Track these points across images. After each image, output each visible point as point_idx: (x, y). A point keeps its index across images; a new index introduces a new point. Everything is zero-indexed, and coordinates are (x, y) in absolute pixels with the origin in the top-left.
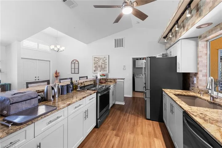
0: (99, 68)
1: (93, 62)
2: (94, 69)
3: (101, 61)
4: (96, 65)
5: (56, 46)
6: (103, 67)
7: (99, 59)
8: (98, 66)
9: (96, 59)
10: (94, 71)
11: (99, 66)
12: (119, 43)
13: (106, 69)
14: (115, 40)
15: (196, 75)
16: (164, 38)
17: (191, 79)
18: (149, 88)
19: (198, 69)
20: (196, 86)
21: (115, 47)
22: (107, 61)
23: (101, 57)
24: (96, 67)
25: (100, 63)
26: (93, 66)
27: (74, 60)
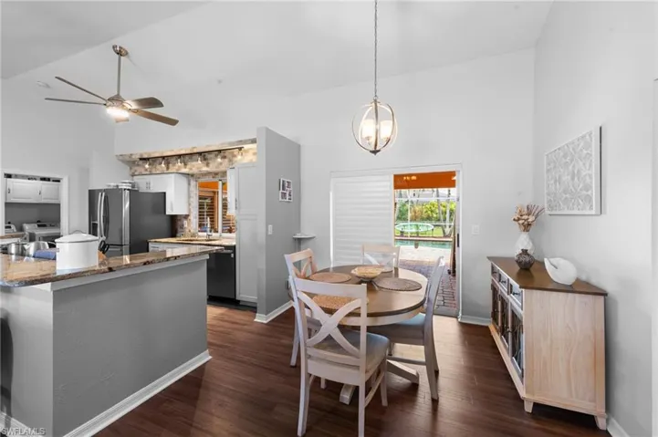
15: (186, 217)
16: (141, 159)
17: (179, 223)
18: (128, 243)
19: (190, 210)
20: (187, 230)
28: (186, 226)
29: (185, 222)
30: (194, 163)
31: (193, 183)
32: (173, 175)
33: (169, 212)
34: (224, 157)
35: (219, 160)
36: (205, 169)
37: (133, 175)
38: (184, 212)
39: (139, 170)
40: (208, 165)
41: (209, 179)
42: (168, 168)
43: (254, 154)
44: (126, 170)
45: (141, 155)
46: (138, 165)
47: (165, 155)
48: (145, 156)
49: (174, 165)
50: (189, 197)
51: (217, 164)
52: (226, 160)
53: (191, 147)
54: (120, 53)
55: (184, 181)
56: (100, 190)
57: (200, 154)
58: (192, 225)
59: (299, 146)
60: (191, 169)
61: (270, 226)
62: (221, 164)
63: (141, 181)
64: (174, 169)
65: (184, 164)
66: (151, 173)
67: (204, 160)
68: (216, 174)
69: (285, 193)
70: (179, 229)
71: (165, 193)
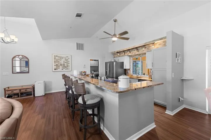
0: (61, 67)
1: (53, 60)
2: (54, 67)
3: (64, 60)
4: (57, 63)
6: (66, 65)
7: (61, 58)
8: (59, 64)
9: (57, 57)
10: (55, 69)
11: (61, 65)
12: (80, 47)
13: (68, 67)
14: (77, 44)
15: (129, 69)
16: (117, 52)
17: (127, 71)
18: (115, 77)
19: (130, 67)
20: (129, 74)
21: (77, 49)
22: (70, 60)
23: (62, 56)
24: (57, 65)
25: (62, 62)
26: (54, 64)
27: (19, 56)
28: (129, 72)
29: (129, 71)
30: (133, 52)
31: (131, 58)
32: (126, 56)
33: (124, 68)
35: (144, 49)
36: (137, 53)
37: (114, 58)
38: (129, 68)
39: (116, 56)
40: (138, 52)
41: (137, 57)
42: (124, 54)
43: (160, 44)
44: (113, 56)
45: (117, 51)
46: (116, 54)
47: (124, 50)
48: (119, 51)
49: (126, 53)
50: (130, 63)
51: (142, 51)
52: (146, 49)
53: (133, 46)
54: (115, 21)
55: (129, 58)
56: (108, 62)
57: (136, 48)
58: (131, 72)
59: (183, 37)
60: (132, 54)
61: (173, 74)
62: (144, 50)
63: (117, 59)
64: (126, 54)
65: (130, 52)
66: (119, 57)
67: (137, 50)
68: (140, 55)
69: (178, 59)
70: (127, 73)
71: (123, 62)
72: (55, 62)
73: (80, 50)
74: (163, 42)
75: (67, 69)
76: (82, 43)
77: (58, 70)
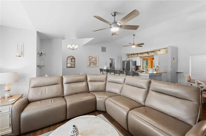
0: (92, 64)
1: (88, 59)
2: (89, 64)
3: (94, 59)
4: (90, 61)
5: (72, 46)
6: (95, 63)
7: (93, 58)
8: (91, 62)
9: (90, 57)
10: (89, 65)
11: (92, 62)
12: (104, 49)
13: (97, 64)
14: (102, 47)
15: (140, 66)
16: (131, 54)
17: (138, 67)
19: (141, 65)
21: (102, 51)
22: (97, 59)
23: (93, 56)
24: (90, 62)
25: (93, 60)
26: (88, 62)
27: (70, 56)
28: (140, 68)
29: (140, 67)
30: (145, 54)
31: (142, 58)
32: (138, 57)
33: (137, 65)
34: (154, 53)
36: (148, 55)
39: (130, 56)
40: (148, 54)
41: (146, 57)
43: (163, 51)
44: (127, 56)
48: (133, 54)
50: (141, 62)
51: (151, 54)
55: (140, 58)
56: (125, 61)
57: (147, 52)
63: (130, 59)
64: (139, 56)
65: (142, 55)
66: (133, 57)
67: (148, 53)
68: (149, 56)
69: (174, 61)
70: (138, 69)
71: (136, 61)
72: (89, 60)
73: (104, 52)
74: (166, 50)
75: (96, 65)
76: (105, 47)
77: (91, 66)
